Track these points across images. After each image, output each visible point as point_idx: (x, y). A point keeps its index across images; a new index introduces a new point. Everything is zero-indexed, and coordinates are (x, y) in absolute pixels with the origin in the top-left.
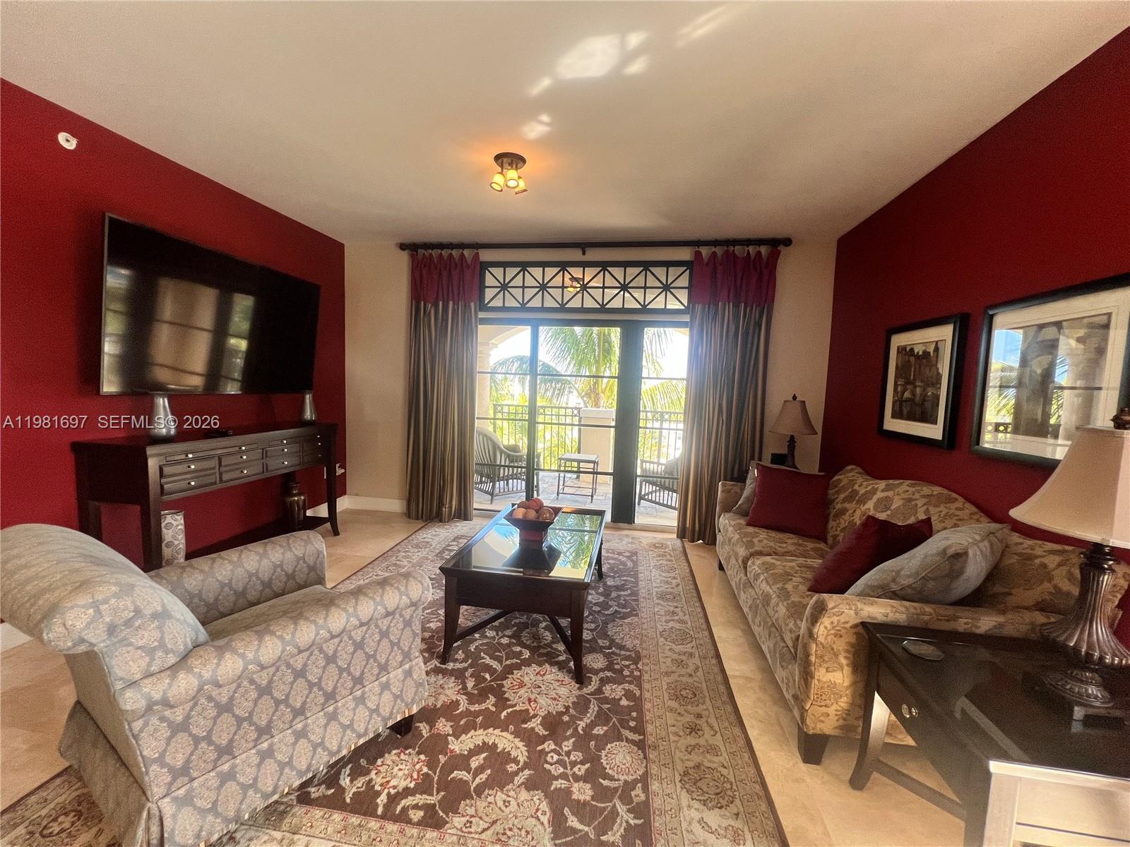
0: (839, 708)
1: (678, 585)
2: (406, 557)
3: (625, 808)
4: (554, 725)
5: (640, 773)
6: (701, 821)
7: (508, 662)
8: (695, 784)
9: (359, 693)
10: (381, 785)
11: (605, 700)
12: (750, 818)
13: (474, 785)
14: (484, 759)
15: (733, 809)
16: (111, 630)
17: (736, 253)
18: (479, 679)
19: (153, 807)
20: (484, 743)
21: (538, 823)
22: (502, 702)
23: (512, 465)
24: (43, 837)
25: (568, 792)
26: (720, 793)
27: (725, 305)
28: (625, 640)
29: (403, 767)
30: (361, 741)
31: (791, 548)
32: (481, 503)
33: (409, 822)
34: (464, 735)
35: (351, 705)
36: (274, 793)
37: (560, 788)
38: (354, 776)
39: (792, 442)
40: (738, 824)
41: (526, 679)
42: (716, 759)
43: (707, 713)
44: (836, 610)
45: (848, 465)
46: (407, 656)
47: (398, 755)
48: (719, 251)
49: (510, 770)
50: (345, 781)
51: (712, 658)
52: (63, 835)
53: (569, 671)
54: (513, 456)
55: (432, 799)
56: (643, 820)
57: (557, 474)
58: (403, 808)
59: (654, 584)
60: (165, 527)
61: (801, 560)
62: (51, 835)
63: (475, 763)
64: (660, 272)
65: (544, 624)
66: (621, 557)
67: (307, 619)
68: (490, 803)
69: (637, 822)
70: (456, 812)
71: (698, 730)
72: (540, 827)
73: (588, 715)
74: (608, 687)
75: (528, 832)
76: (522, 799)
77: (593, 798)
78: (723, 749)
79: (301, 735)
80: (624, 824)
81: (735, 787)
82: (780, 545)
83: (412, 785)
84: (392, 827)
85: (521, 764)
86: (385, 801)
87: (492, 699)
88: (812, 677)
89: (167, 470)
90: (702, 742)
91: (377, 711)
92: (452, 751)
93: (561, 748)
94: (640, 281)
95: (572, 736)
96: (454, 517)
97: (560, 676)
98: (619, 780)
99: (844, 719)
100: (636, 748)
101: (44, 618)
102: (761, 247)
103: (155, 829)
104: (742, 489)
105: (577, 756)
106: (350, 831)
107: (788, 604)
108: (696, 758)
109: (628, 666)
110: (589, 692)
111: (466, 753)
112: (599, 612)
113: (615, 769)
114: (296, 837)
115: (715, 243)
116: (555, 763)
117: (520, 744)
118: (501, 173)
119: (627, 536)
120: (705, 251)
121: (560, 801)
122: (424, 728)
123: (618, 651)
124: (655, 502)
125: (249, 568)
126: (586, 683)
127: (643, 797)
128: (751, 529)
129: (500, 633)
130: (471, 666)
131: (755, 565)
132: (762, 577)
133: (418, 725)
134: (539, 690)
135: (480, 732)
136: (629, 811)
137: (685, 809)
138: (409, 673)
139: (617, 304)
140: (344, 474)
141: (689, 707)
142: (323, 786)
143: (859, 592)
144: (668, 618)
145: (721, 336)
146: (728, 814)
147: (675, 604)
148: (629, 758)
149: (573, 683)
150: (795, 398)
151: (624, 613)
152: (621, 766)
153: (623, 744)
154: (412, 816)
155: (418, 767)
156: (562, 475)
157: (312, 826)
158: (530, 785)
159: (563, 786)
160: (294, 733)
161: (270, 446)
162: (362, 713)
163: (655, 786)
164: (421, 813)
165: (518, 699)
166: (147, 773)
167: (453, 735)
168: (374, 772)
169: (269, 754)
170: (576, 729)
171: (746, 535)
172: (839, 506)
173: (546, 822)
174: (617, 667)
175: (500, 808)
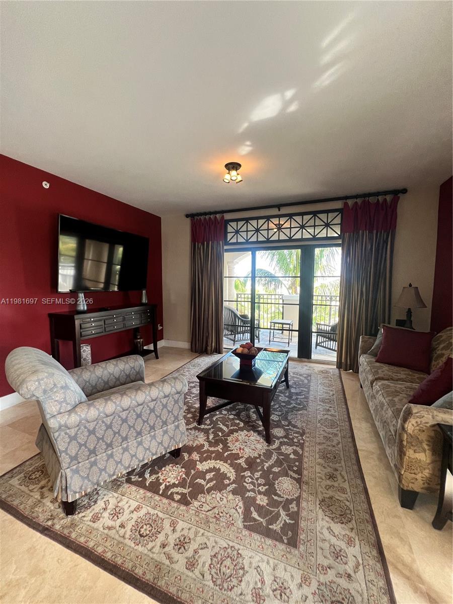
0: (423, 476)
1: (333, 395)
2: (187, 371)
3: (284, 513)
4: (252, 464)
5: (296, 496)
6: (329, 528)
7: (231, 428)
8: (328, 507)
9: (153, 434)
10: (163, 480)
11: (282, 454)
12: (360, 533)
13: (207, 487)
14: (213, 475)
15: (350, 525)
16: (45, 392)
17: (370, 201)
18: (216, 435)
19: (63, 472)
20: (214, 467)
21: (236, 512)
22: (226, 448)
23: (244, 325)
24: (29, 479)
25: (254, 499)
26: (342, 515)
27: (363, 232)
28: (297, 422)
29: (174, 473)
30: (154, 457)
31: (404, 376)
32: (227, 345)
33: (173, 500)
34: (205, 462)
35: (149, 439)
36: (114, 474)
37: (251, 496)
38: (151, 474)
39: (409, 312)
40: (353, 535)
41: (240, 438)
42: (344, 496)
43: (341, 469)
44: (418, 414)
45: (448, 327)
46: (176, 418)
47: (172, 467)
48: (359, 201)
49: (226, 483)
50: (147, 475)
51: (349, 438)
52: (36, 480)
53: (263, 436)
54: (245, 321)
55: (185, 491)
56: (294, 522)
57: (269, 330)
58: (171, 493)
59: (319, 394)
60: (83, 351)
61: (409, 384)
62: (32, 479)
63: (208, 476)
64: (323, 216)
65: (253, 410)
66: (301, 377)
67: (127, 395)
68: (213, 498)
69: (290, 521)
70: (196, 499)
71: (335, 477)
72: (237, 514)
73: (271, 460)
74: (284, 447)
75: (230, 516)
76: (230, 498)
77: (267, 504)
78: (348, 490)
79: (126, 450)
80: (283, 522)
81: (353, 513)
82: (396, 374)
83: (177, 482)
84: (165, 501)
85: (232, 480)
86: (164, 488)
87: (221, 446)
88: (405, 455)
89: (83, 326)
90: (336, 484)
91: (161, 443)
92: (198, 469)
93: (254, 475)
94: (312, 223)
95: (260, 470)
96: (213, 352)
97: (258, 438)
98: (283, 497)
99: (429, 484)
100: (295, 482)
101: (20, 384)
102: (387, 196)
103: (64, 482)
104: (375, 341)
105: (262, 481)
106: (146, 499)
107: (394, 409)
108: (330, 493)
109: (297, 437)
110: (273, 448)
111: (205, 471)
112: (285, 406)
113: (282, 491)
114: (123, 497)
115: (356, 197)
116: (249, 483)
117: (233, 471)
118: (229, 173)
119: (306, 366)
120: (350, 202)
121: (249, 503)
122: (186, 456)
123: (292, 428)
124: (325, 347)
125: (110, 371)
126: (271, 444)
127: (296, 509)
128: (378, 364)
129: (229, 412)
130: (212, 428)
131: (377, 386)
132: (380, 393)
133: (183, 454)
134: (246, 444)
135: (213, 461)
136: (287, 515)
137: (320, 520)
138: (177, 427)
139: (298, 236)
140: (162, 329)
141: (331, 464)
142: (137, 476)
143: (440, 405)
144: (325, 413)
145: (362, 250)
146: (346, 528)
147: (330, 405)
148: (291, 487)
149: (265, 442)
150: (410, 285)
151: (299, 408)
152: (286, 490)
153: (288, 479)
154: (175, 497)
155: (181, 474)
156: (272, 331)
157: (130, 494)
158: (234, 492)
159: (252, 496)
160: (122, 448)
161: (126, 315)
162: (154, 443)
163: (304, 504)
164: (180, 497)
165: (234, 447)
166: (60, 456)
167: (199, 461)
168: (160, 473)
169: (111, 456)
170: (263, 467)
171: (374, 367)
172: (439, 352)
173: (240, 512)
174: (291, 437)
175: (218, 501)
